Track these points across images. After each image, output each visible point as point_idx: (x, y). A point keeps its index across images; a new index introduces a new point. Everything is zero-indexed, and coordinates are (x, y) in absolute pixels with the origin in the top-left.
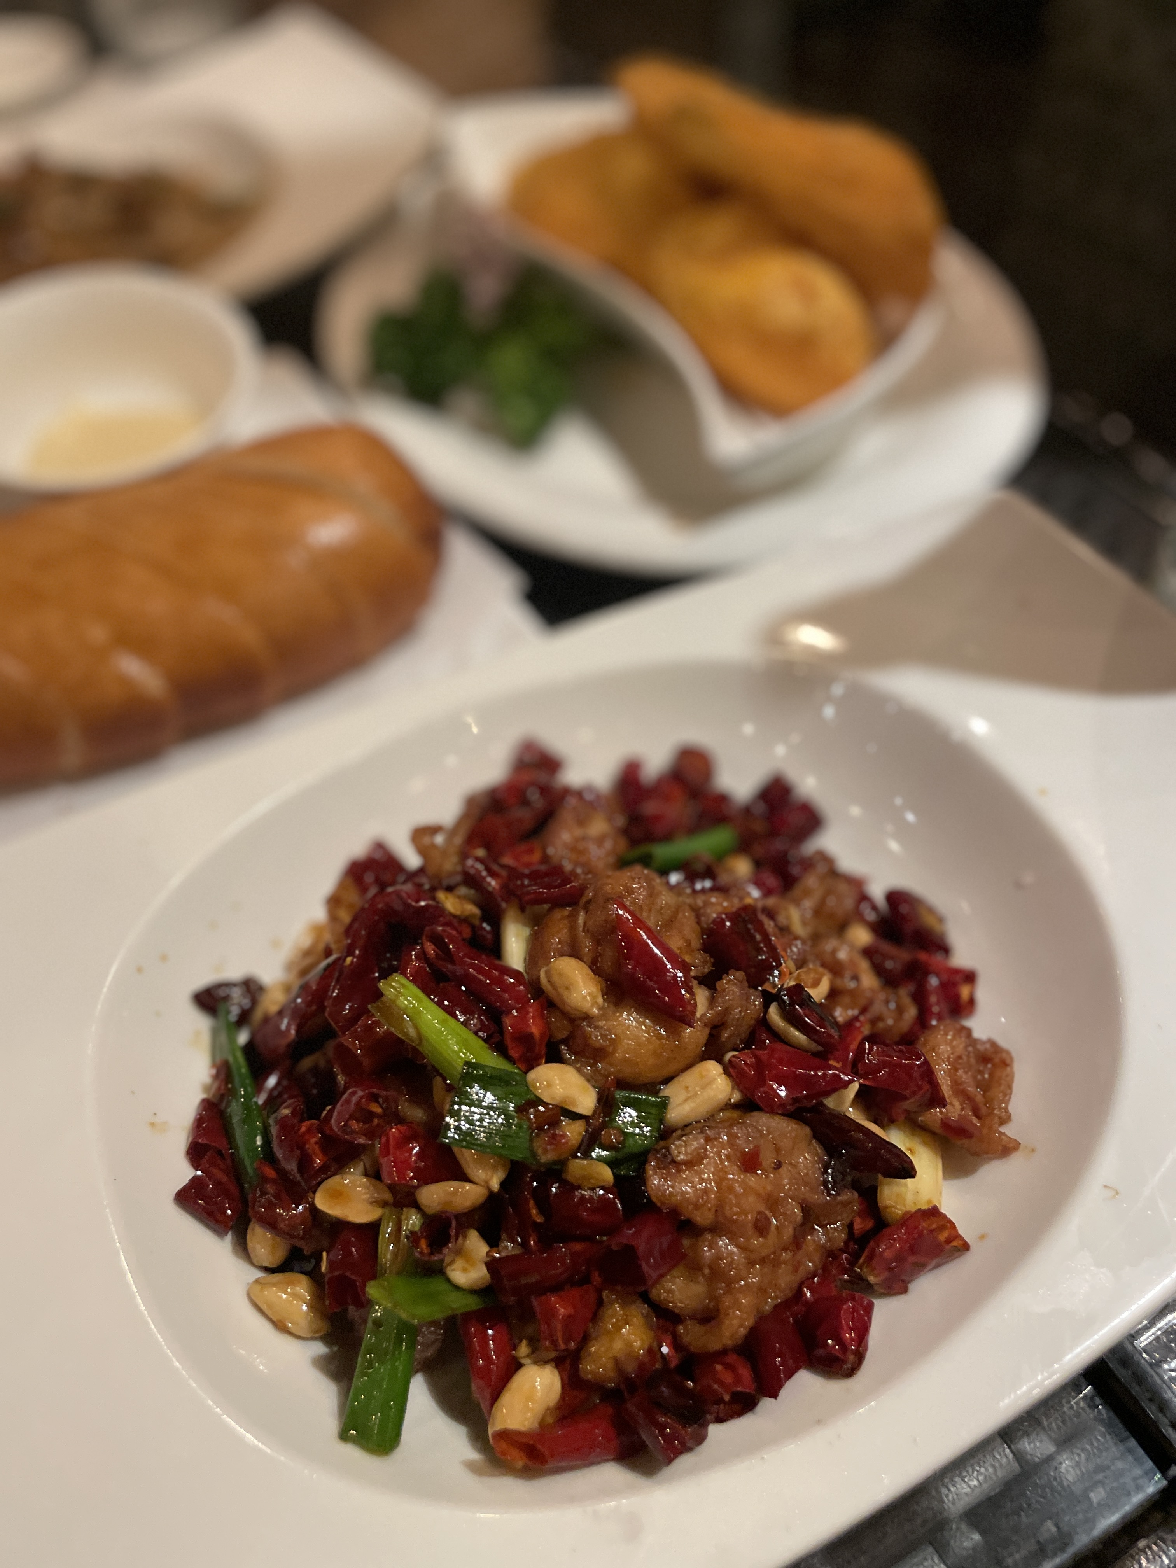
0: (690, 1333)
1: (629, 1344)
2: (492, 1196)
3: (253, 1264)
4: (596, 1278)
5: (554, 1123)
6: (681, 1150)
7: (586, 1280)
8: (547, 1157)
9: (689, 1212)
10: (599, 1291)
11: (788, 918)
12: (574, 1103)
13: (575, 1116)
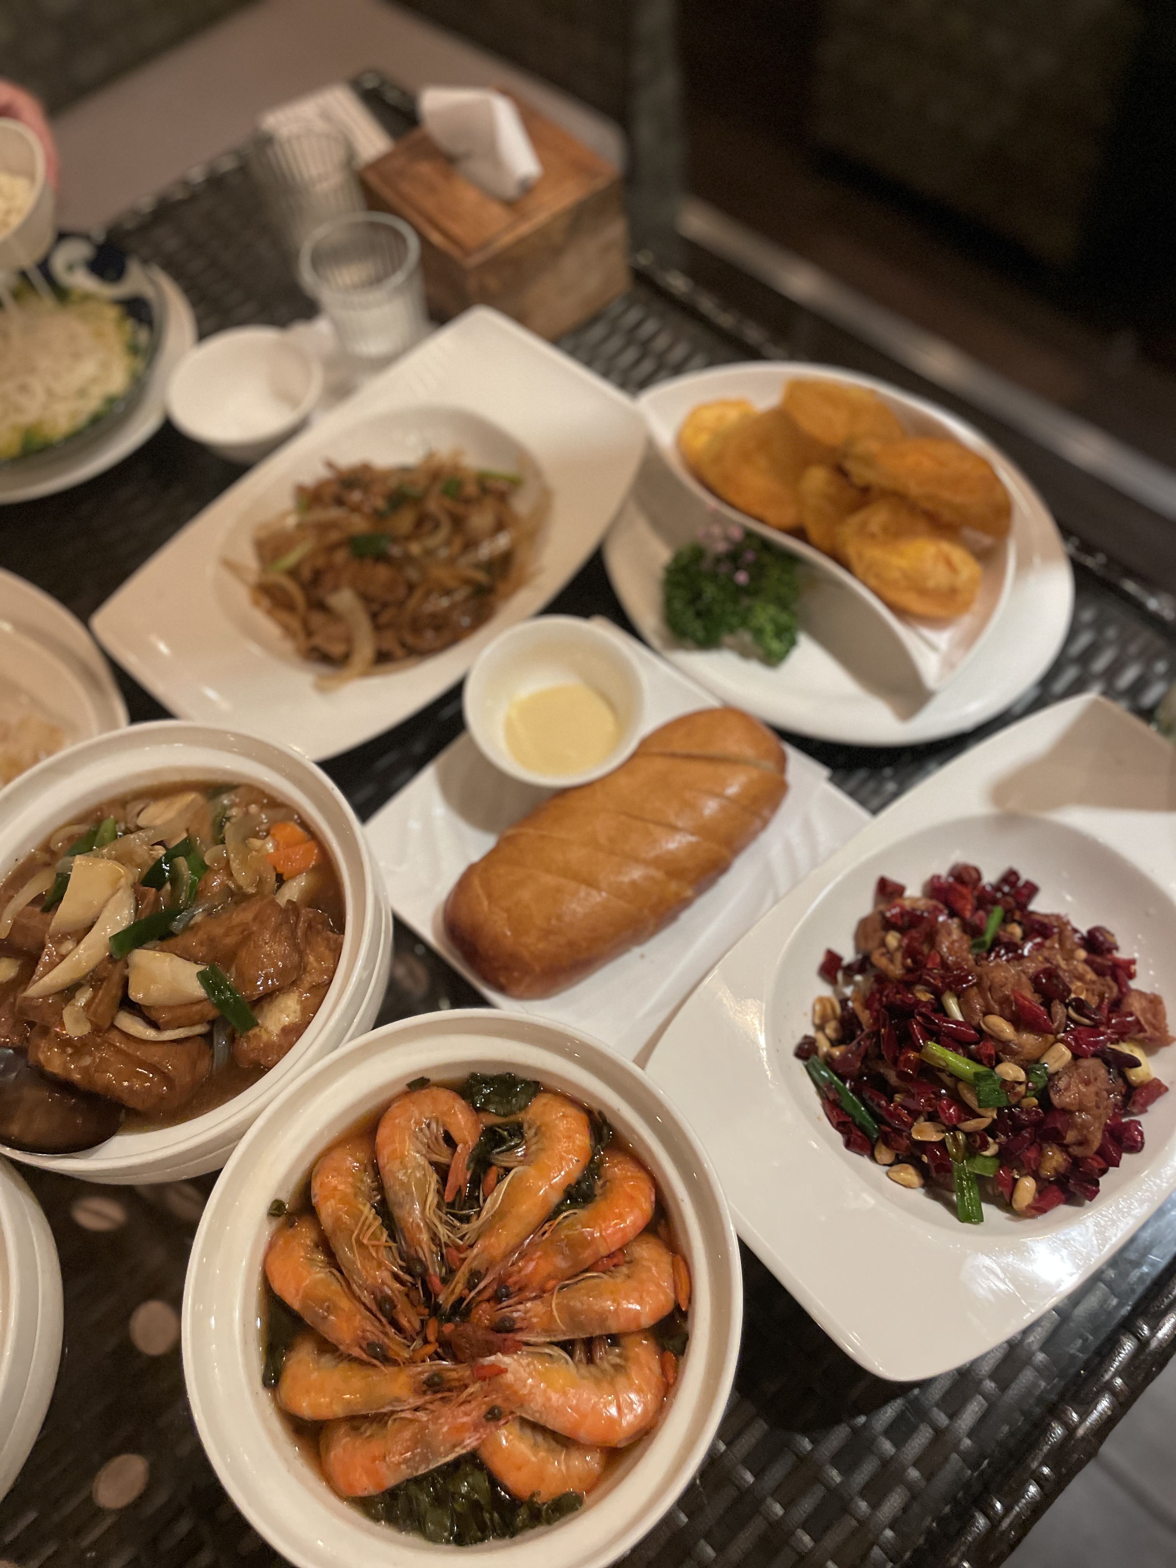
0: (1076, 1151)
1: (1057, 1161)
2: (994, 1120)
3: (880, 1164)
4: (1038, 1140)
5: (1013, 1088)
6: (1062, 1084)
7: (1035, 1142)
8: (1014, 1101)
9: (1068, 1108)
10: (1040, 1145)
11: (1057, 961)
12: (1018, 1077)
13: (1020, 1083)
